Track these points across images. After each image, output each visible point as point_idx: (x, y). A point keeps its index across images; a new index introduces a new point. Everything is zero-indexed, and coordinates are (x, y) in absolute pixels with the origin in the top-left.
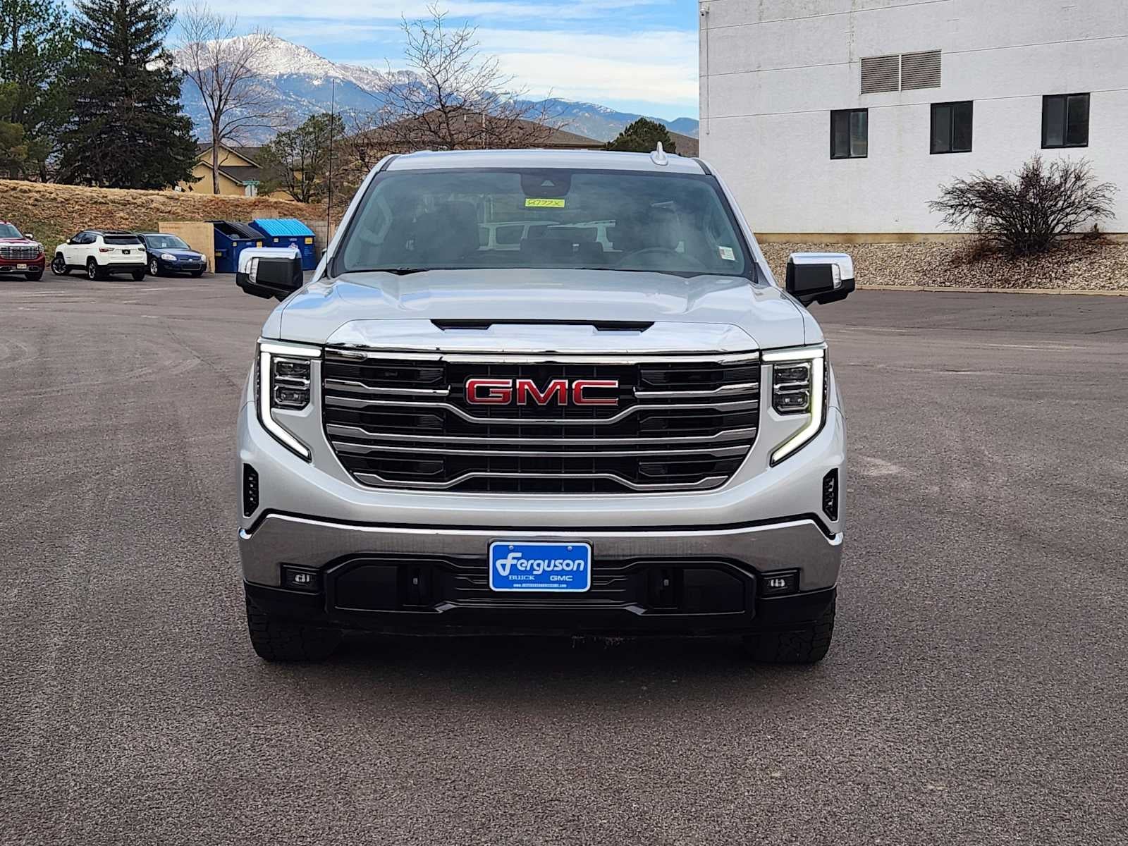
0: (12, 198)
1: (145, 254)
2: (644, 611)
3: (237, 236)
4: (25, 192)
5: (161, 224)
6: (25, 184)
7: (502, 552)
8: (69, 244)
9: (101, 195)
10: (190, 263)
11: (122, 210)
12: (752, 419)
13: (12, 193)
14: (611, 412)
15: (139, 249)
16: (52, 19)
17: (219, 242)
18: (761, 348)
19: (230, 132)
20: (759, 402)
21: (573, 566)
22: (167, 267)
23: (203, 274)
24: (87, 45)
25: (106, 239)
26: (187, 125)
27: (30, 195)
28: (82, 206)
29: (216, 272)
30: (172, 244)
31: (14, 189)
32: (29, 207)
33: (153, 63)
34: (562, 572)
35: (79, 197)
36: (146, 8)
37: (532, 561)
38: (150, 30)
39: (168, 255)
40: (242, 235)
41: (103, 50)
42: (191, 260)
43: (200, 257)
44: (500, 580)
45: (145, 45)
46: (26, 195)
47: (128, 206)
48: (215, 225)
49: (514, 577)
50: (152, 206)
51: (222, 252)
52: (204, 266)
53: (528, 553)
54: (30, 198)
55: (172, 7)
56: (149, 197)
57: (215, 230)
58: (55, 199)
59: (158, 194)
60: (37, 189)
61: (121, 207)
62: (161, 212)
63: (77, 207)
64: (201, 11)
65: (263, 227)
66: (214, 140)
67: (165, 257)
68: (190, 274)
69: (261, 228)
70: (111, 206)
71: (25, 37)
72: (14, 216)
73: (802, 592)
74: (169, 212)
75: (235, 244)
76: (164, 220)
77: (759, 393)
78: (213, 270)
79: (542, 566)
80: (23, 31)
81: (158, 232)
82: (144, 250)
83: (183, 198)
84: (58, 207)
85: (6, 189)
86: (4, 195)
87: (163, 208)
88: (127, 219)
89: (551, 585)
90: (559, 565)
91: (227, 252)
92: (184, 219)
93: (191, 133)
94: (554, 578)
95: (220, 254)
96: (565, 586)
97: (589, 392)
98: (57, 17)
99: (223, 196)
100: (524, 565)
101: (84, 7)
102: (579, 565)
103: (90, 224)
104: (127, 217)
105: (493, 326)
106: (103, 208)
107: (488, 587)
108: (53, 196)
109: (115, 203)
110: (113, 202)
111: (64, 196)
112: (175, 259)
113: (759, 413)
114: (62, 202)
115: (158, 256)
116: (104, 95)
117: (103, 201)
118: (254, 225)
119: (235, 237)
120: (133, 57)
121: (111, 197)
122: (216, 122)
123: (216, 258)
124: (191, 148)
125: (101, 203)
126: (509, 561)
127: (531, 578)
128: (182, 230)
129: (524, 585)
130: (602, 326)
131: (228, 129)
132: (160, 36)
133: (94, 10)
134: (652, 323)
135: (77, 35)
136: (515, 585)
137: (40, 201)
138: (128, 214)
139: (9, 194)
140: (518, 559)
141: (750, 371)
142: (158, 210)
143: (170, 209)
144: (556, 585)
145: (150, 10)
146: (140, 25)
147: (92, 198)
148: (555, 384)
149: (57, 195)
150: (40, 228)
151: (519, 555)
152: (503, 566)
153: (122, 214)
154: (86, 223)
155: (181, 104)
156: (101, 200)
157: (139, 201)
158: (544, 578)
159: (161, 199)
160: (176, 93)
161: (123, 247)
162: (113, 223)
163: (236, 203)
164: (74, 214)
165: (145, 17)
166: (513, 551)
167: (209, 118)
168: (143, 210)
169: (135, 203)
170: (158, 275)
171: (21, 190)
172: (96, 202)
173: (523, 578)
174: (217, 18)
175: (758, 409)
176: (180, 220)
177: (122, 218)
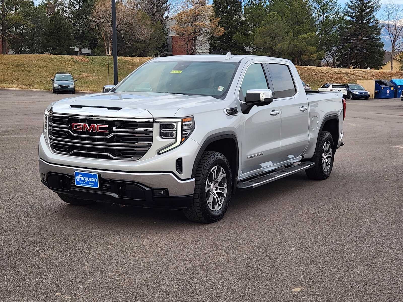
0: (308, 72)
1: (346, 92)
2: (118, 196)
3: (384, 85)
4: (313, 70)
5: (358, 81)
6: (314, 68)
7: (77, 174)
8: (322, 88)
9: (339, 71)
10: (364, 95)
11: (346, 76)
12: (150, 139)
13: (309, 70)
14: (106, 135)
15: (344, 90)
16: (336, 10)
17: (377, 87)
18: (154, 117)
19: (399, 47)
20: (153, 134)
21: (94, 180)
22: (355, 96)
23: (369, 99)
24: (349, 18)
25: (333, 86)
26: (382, 45)
27: (315, 71)
28: (332, 75)
29: (375, 98)
30: (359, 88)
31: (310, 69)
32: (314, 75)
33: (371, 23)
34: (92, 182)
35: (331, 71)
36: (370, 4)
37: (84, 178)
38: (371, 12)
39: (356, 92)
40: (386, 85)
41: (354, 20)
42: (364, 94)
43: (367, 93)
44: (78, 183)
45: (370, 17)
46: (314, 71)
47: (348, 75)
48: (375, 81)
49: (81, 182)
50: (357, 75)
51: (378, 91)
52: (369, 96)
53: (84, 175)
54: (315, 72)
55: (380, 3)
56: (357, 71)
57: (375, 83)
58: (323, 72)
59: (360, 70)
60: (318, 69)
61: (346, 75)
62: (360, 77)
63: (330, 75)
64: (391, 3)
65: (395, 82)
66: (392, 50)
67: (354, 93)
68: (364, 99)
69: (394, 82)
70: (342, 75)
71: (326, 17)
72: (308, 78)
73: (170, 196)
74: (363, 77)
75: (382, 88)
76: (360, 79)
77: (153, 132)
78: (374, 97)
79: (87, 179)
80: (325, 15)
81: (356, 84)
82: (346, 90)
83: (369, 72)
84: (324, 75)
85: (307, 69)
86: (306, 71)
87: (361, 75)
88: (347, 79)
89: (89, 185)
90: (91, 179)
91: (380, 91)
92: (368, 79)
93: (383, 48)
94: (90, 183)
95: (377, 92)
96: (93, 186)
97: (101, 128)
98: (338, 9)
99: (384, 71)
100: (83, 179)
101: (348, 5)
102: (96, 180)
103: (334, 81)
104: (347, 78)
105: (83, 108)
106: (339, 75)
107: (75, 184)
108: (322, 71)
109: (344, 73)
110: (343, 73)
111: (326, 71)
112: (358, 93)
113: (153, 138)
114: (325, 73)
115: (352, 92)
116: (352, 35)
117: (340, 73)
118: (392, 81)
119: (383, 86)
120: (365, 22)
121: (343, 72)
122: (393, 43)
123: (375, 93)
124: (382, 54)
125: (339, 74)
126: (79, 177)
127: (85, 183)
128: (364, 83)
129: (83, 185)
130: (110, 108)
131: (398, 46)
132: (375, 13)
133: (352, 6)
134: (122, 108)
135: (345, 15)
136: (81, 184)
137: (318, 73)
138: (348, 77)
139: (308, 71)
140: (81, 177)
141: (149, 124)
142: (359, 76)
143: (363, 75)
144: (91, 185)
145: (372, 4)
146: (369, 10)
147: (336, 72)
148: (92, 126)
149: (324, 71)
150: (316, 82)
151: (81, 175)
152: (78, 178)
153: (345, 77)
154: (332, 81)
155: (380, 38)
156: (339, 73)
157: (352, 73)
158: (87, 183)
159: (361, 72)
160: (379, 34)
161: (338, 89)
162: (342, 81)
163: (389, 73)
164: (329, 78)
165: (369, 7)
166: (80, 174)
167: (391, 42)
168: (353, 76)
169: (351, 74)
170: (352, 99)
171: (312, 70)
172: (337, 74)
173: (83, 182)
174: (397, 6)
175: (152, 137)
176: (366, 79)
177: (345, 79)
